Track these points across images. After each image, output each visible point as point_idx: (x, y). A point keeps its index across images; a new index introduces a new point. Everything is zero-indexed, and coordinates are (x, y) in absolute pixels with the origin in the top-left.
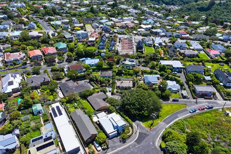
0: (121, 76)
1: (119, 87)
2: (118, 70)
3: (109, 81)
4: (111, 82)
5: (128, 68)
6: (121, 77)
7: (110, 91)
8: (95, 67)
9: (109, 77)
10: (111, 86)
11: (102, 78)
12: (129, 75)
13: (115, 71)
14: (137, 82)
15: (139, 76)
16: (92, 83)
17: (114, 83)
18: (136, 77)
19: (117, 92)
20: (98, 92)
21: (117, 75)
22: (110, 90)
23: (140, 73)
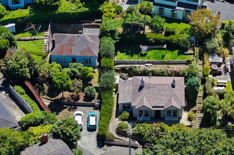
0: (137, 51)
1: (127, 107)
2: (125, 26)
3: (86, 80)
4: (95, 82)
5: (168, 11)
6: (136, 58)
7: (91, 129)
8: (26, 13)
9: (87, 62)
10: (95, 102)
11: (56, 65)
12: (172, 46)
13: (112, 32)
14: (204, 81)
15: (212, 52)
16: (17, 89)
17: (107, 89)
18: (201, 57)
19: (121, 132)
20: (44, 141)
21: (119, 47)
22: (93, 122)
23: (219, 38)
